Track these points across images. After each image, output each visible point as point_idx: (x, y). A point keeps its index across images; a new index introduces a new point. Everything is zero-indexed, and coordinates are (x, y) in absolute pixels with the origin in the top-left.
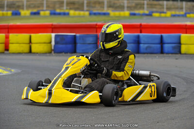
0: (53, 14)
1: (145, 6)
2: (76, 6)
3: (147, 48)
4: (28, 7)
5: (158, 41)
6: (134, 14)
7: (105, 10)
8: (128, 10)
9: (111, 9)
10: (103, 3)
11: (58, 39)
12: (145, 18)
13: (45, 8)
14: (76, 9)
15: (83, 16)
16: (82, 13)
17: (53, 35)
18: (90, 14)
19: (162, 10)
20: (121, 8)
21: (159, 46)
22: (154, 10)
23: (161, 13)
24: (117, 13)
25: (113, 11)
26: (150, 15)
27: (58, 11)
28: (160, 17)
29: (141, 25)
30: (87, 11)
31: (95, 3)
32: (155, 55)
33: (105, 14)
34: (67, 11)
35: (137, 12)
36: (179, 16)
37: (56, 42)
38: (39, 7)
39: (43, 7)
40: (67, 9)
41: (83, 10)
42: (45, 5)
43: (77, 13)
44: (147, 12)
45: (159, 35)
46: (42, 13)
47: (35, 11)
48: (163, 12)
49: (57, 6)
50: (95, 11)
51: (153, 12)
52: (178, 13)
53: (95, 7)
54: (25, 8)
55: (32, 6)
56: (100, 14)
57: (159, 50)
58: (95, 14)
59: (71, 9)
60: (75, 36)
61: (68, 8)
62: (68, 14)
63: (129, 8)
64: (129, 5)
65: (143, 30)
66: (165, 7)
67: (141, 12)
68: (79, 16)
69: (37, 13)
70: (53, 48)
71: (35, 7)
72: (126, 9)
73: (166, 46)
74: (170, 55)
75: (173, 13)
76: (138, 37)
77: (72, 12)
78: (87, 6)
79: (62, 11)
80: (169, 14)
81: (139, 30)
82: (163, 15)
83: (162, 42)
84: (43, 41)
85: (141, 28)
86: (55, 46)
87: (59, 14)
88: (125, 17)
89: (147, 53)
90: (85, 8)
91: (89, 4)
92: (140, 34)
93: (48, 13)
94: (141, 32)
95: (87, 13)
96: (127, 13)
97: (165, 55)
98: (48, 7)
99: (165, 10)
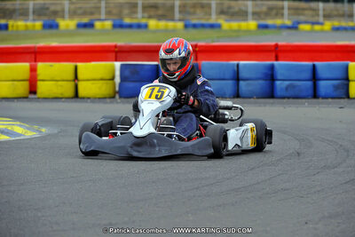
0: (119, 26)
1: (286, 12)
2: (160, 12)
3: (287, 88)
4: (73, 14)
5: (308, 75)
6: (266, 27)
7: (213, 19)
8: (254, 19)
9: (223, 16)
10: (209, 6)
11: (127, 73)
12: (285, 33)
13: (103, 17)
14: (160, 18)
15: (174, 31)
16: (171, 24)
17: (118, 64)
18: (186, 26)
19: (315, 19)
20: (242, 15)
21: (310, 84)
22: (302, 18)
23: (313, 23)
24: (235, 25)
25: (226, 20)
26: (294, 27)
27: (127, 21)
28: (312, 31)
29: (276, 46)
30: (180, 20)
31: (194, 6)
32: (304, 100)
33: (212, 26)
34: (144, 21)
35: (270, 22)
36: (345, 29)
37: (123, 79)
38: (92, 14)
39: (100, 13)
40: (143, 17)
41: (173, 19)
42: (103, 10)
43: (162, 24)
44: (288, 23)
45: (310, 63)
46: (98, 24)
47: (85, 20)
48: (318, 23)
49: (126, 11)
50: (194, 21)
51: (299, 23)
52: (344, 24)
53: (194, 13)
54: (67, 15)
55: (79, 11)
56: (203, 26)
57: (311, 92)
58: (195, 26)
59: (150, 17)
60: (157, 66)
61: (146, 15)
62: (146, 26)
63: (256, 15)
64: (257, 10)
65: (280, 55)
66: (321, 13)
67: (278, 22)
68: (166, 31)
69: (90, 25)
70: (117, 89)
71: (85, 14)
72: (250, 16)
73: (322, 84)
74: (330, 100)
75: (336, 24)
76: (272, 67)
77: (152, 23)
78: (180, 12)
79: (134, 21)
80: (328, 26)
81: (274, 54)
82: (317, 27)
83: (314, 76)
84: (99, 76)
85: (277, 52)
86: (120, 84)
87: (130, 26)
88: (248, 32)
89: (289, 98)
90: (177, 15)
91: (183, 9)
92: (275, 63)
93: (108, 24)
94: (277, 59)
95: (180, 25)
96: (252, 24)
97: (320, 100)
98: (109, 13)
99: (321, 19)
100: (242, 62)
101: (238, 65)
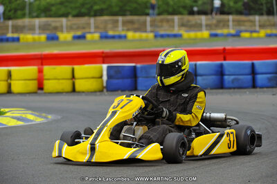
0: (104, 37)
1: (231, 23)
2: (136, 26)
3: (233, 81)
4: (70, 29)
5: (248, 70)
6: (216, 35)
7: (176, 31)
8: (207, 30)
9: (183, 28)
10: (173, 20)
11: (112, 72)
12: (230, 39)
13: (92, 30)
14: (136, 30)
15: (146, 40)
16: (144, 35)
17: (105, 66)
18: (156, 36)
19: (253, 29)
20: (197, 27)
21: (250, 77)
22: (243, 28)
23: (252, 32)
24: (192, 34)
25: (186, 31)
26: (237, 35)
27: (111, 33)
28: (251, 38)
29: (224, 49)
30: (151, 32)
31: (162, 21)
32: (245, 90)
33: (175, 36)
34: (123, 33)
35: (219, 32)
37: (109, 77)
38: (84, 28)
39: (90, 28)
40: (123, 30)
41: (146, 31)
42: (92, 26)
43: (137, 35)
44: (232, 31)
45: (250, 62)
46: (89, 36)
47: (79, 33)
48: (255, 31)
49: (110, 26)
50: (162, 32)
51: (241, 32)
52: (274, 31)
53: (161, 26)
54: (65, 29)
55: (75, 27)
56: (168, 36)
57: (250, 83)
58: (162, 36)
59: (128, 30)
60: (135, 67)
61: (125, 28)
62: (125, 37)
63: (209, 27)
64: (209, 22)
65: (228, 57)
66: (257, 23)
67: (225, 31)
68: (141, 40)
69: (82, 37)
70: (105, 85)
71: (78, 28)
72: (204, 28)
73: (259, 77)
74: (265, 89)
75: (269, 32)
76: (221, 66)
77: (130, 35)
78: (151, 26)
79: (116, 33)
80: (262, 33)
81: (222, 56)
82: (255, 35)
83: (253, 71)
84: (91, 75)
85: (225, 54)
86: (107, 81)
87: (113, 37)
88: (203, 40)
89: (234, 88)
90: (149, 28)
91: (153, 23)
92: (224, 62)
93: (97, 36)
94: (225, 59)
95: (151, 35)
96: (205, 34)
97: (258, 89)
98: (97, 27)
99: (257, 28)
100: (199, 63)
101: (196, 65)
